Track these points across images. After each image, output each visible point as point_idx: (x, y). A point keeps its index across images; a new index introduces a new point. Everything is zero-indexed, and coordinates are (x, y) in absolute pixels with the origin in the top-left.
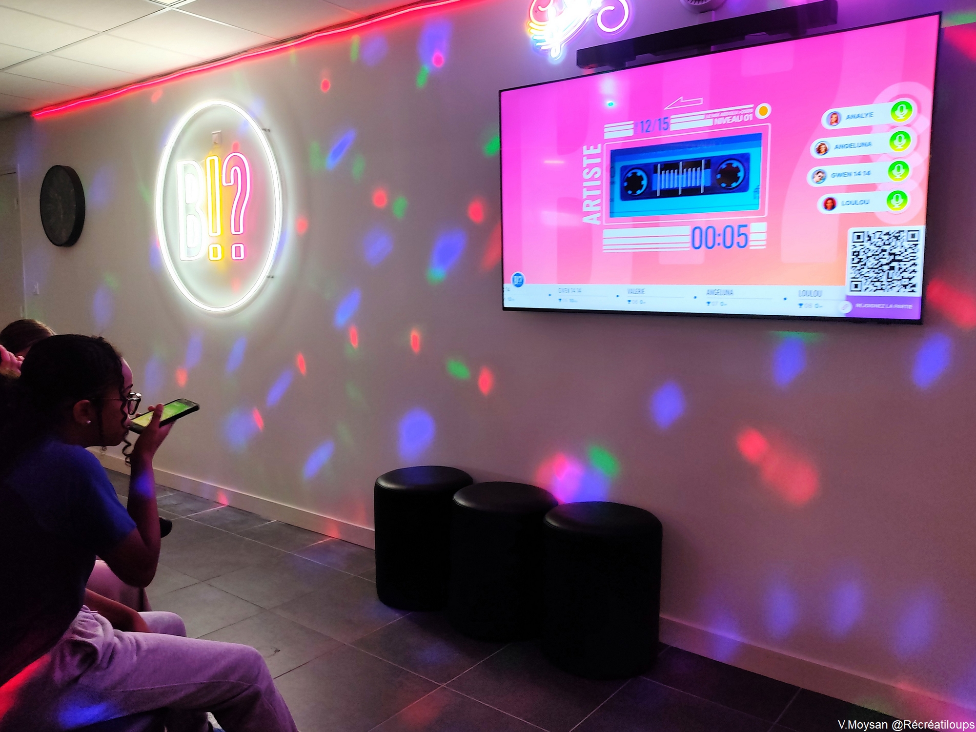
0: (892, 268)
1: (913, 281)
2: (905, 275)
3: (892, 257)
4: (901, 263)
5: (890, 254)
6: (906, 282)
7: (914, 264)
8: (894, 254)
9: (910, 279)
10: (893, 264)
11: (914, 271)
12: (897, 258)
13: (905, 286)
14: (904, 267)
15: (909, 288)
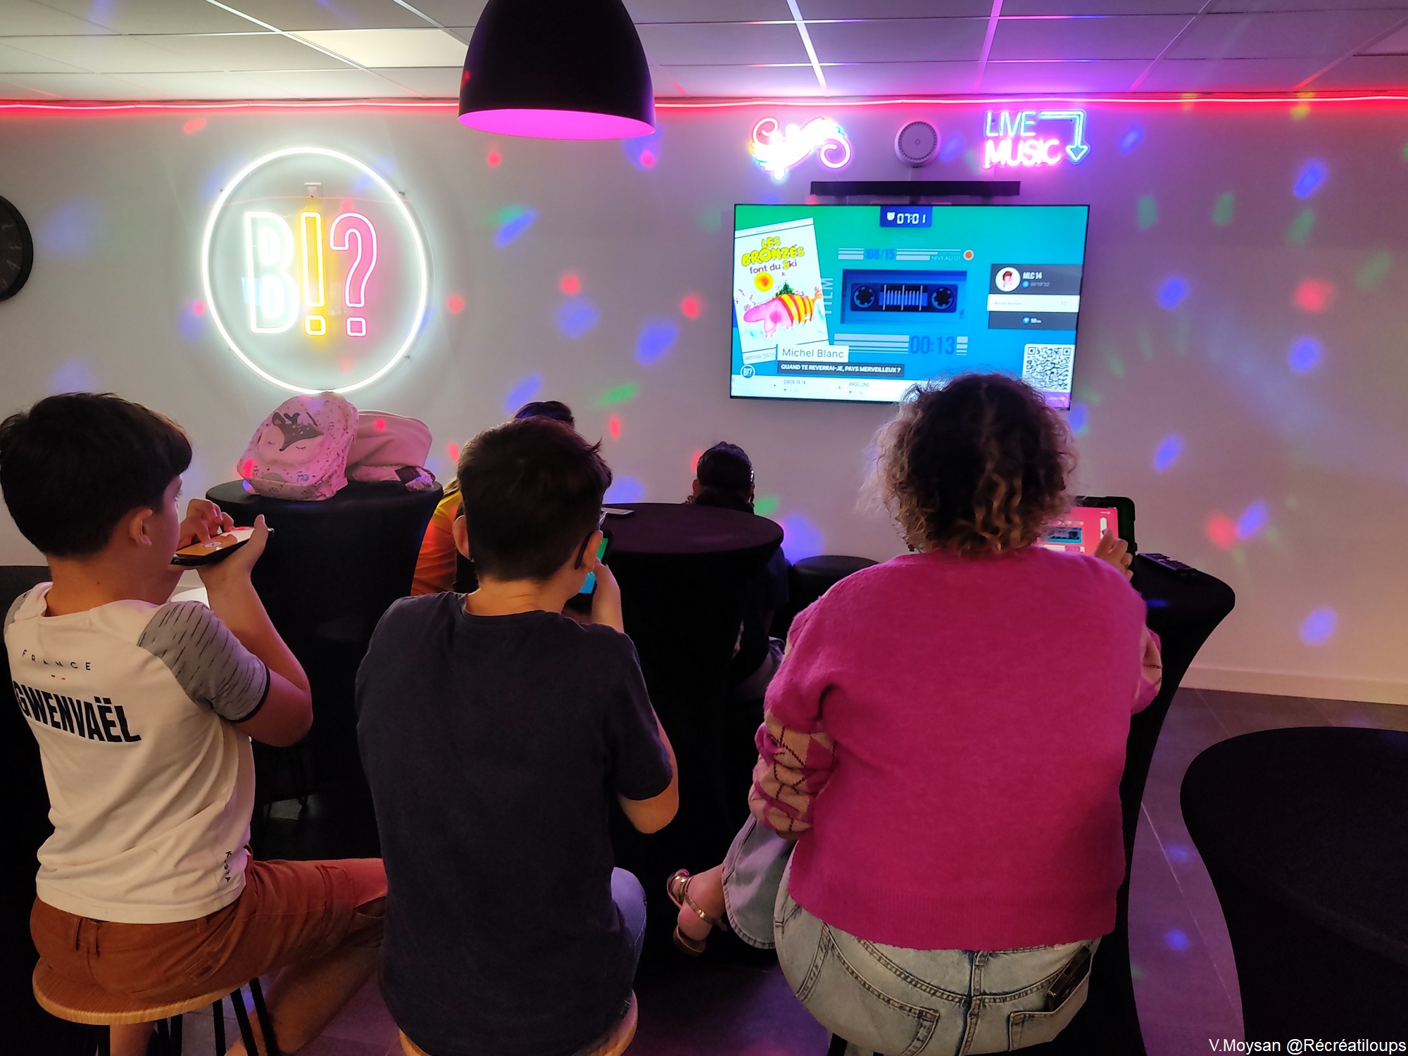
0: (1052, 373)
1: (1065, 382)
2: (1061, 377)
3: (1053, 365)
4: (1059, 369)
5: (1052, 363)
6: (1060, 382)
7: (1067, 371)
8: (1054, 364)
9: (1063, 380)
10: (1053, 370)
11: (1067, 375)
12: (1056, 366)
13: (1060, 385)
14: (1060, 372)
15: (1062, 387)
